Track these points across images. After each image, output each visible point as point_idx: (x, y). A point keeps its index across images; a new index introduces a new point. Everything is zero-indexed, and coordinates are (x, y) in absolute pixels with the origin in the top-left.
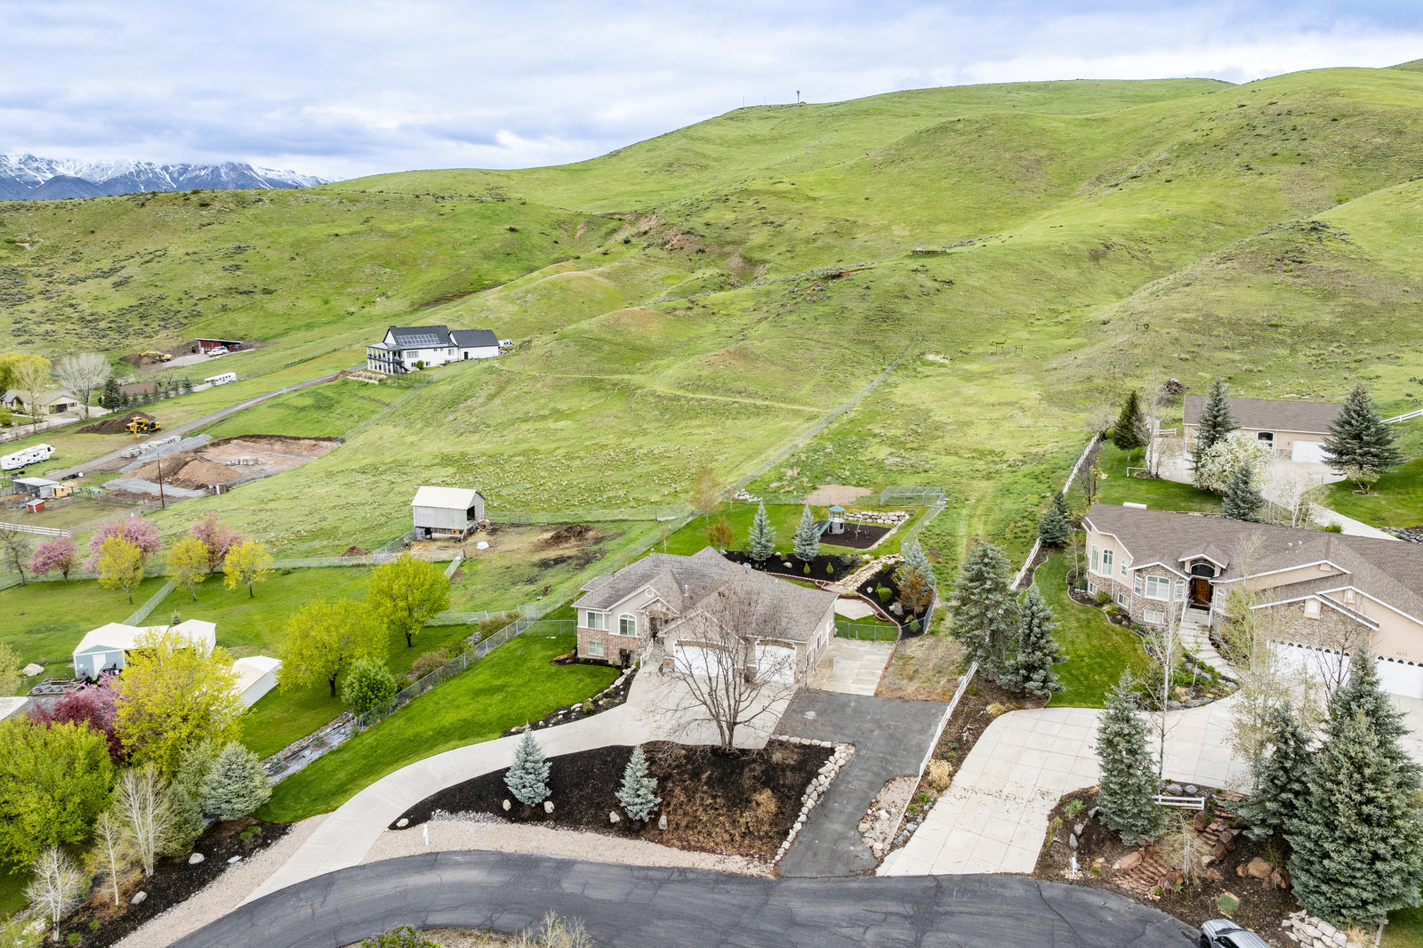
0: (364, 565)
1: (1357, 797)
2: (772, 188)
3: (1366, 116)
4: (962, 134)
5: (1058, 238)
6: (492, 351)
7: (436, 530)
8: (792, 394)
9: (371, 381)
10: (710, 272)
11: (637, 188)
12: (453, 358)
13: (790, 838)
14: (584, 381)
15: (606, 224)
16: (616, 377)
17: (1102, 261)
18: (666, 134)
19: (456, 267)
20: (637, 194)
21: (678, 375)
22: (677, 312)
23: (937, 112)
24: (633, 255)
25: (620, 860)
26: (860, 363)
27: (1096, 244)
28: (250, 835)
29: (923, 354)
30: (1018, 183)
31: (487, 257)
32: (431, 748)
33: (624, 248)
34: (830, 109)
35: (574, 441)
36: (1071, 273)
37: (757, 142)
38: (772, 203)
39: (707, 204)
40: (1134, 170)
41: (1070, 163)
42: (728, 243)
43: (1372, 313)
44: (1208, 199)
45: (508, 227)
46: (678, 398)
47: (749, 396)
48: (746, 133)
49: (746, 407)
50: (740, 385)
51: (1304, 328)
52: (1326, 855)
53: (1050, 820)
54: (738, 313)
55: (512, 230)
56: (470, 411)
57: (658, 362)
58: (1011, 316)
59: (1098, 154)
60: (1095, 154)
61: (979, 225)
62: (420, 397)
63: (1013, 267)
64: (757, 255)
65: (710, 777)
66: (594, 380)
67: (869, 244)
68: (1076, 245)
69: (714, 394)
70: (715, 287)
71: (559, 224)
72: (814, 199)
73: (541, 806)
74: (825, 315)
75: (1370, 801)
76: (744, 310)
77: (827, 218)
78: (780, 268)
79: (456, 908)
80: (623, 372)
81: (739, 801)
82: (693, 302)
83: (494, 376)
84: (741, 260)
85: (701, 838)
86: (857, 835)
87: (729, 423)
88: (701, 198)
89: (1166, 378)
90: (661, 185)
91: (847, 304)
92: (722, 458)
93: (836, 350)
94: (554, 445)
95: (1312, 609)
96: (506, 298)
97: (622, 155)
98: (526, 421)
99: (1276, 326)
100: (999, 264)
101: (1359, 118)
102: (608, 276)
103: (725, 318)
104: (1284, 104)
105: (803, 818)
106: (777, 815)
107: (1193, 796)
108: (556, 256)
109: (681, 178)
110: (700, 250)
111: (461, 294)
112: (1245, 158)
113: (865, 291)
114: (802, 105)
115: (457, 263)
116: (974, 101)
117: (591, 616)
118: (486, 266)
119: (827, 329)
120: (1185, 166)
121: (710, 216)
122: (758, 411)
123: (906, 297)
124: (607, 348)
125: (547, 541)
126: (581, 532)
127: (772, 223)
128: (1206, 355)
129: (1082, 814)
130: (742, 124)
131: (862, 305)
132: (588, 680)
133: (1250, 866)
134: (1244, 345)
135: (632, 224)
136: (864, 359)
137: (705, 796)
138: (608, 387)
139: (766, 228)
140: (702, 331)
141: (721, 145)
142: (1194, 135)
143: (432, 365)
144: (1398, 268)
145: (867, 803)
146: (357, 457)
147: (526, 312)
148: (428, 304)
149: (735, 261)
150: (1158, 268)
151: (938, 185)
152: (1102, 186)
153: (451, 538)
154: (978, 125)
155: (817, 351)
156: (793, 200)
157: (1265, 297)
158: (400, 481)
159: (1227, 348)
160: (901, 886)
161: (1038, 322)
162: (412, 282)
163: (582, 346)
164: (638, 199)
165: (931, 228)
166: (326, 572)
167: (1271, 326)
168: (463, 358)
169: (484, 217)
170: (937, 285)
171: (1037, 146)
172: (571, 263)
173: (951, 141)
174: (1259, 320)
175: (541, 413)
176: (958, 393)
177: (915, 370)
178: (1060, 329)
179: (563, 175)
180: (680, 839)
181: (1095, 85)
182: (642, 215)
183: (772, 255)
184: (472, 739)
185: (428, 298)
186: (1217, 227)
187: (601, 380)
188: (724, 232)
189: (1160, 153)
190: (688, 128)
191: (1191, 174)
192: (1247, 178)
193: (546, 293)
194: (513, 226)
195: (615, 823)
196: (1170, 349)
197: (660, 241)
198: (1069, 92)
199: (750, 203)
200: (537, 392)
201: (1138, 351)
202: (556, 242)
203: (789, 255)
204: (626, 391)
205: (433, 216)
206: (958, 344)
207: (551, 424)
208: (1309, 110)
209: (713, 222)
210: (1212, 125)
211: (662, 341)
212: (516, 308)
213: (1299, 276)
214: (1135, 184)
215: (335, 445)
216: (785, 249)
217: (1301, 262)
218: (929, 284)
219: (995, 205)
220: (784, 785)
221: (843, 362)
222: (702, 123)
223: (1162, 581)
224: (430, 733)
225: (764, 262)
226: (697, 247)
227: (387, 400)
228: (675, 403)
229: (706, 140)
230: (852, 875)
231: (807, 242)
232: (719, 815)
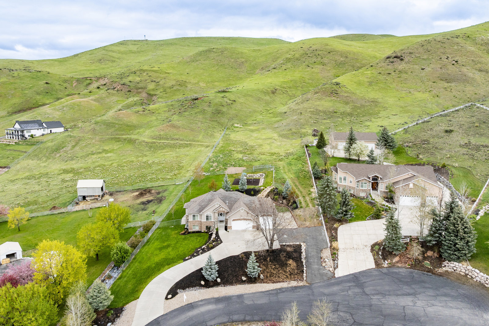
0: (64, 213)
1: (463, 227)
2: (152, 69)
3: (337, 52)
4: (216, 53)
5: (261, 87)
6: (61, 130)
7: (88, 196)
8: (197, 139)
9: (10, 143)
10: (136, 99)
11: (88, 68)
12: (45, 132)
13: (305, 272)
14: (112, 139)
15: (86, 82)
16: (124, 137)
17: (275, 94)
18: (96, 49)
19: (25, 98)
20: (89, 70)
21: (151, 135)
22: (140, 112)
23: (195, 45)
24: (102, 92)
25: (257, 291)
26: (215, 128)
27: (272, 88)
28: (110, 314)
29: (233, 124)
30: (238, 69)
31: (38, 94)
32: (159, 270)
33: (98, 90)
34: (158, 42)
35: (118, 160)
36: (267, 98)
37: (133, 53)
38: (154, 75)
39: (128, 74)
40: (273, 66)
41: (252, 63)
42: (140, 88)
43: (359, 108)
44: (299, 75)
45: (45, 82)
46: (155, 143)
47: (181, 140)
48: (128, 50)
49: (182, 144)
50: (177, 137)
51: (343, 112)
52: (456, 244)
53: (372, 252)
54: (163, 112)
55: (47, 83)
56: (66, 152)
57: (138, 130)
58: (255, 111)
59: (260, 61)
60: (259, 61)
61: (228, 83)
62: (40, 148)
63: (250, 96)
64: (152, 93)
65: (270, 259)
66: (116, 138)
67: (193, 89)
68: (267, 89)
69: (168, 140)
70: (140, 104)
71: (65, 81)
72: (168, 73)
73: (216, 280)
74: (199, 112)
75: (466, 227)
76: (165, 111)
77: (175, 80)
78: (162, 97)
79: (215, 318)
80: (126, 135)
81: (283, 265)
82: (144, 109)
83: (73, 138)
84: (146, 94)
85: (277, 279)
86: (323, 268)
87: (177, 150)
88: (124, 72)
89: (313, 129)
90: (98, 67)
91: (205, 108)
92: (184, 162)
93: (206, 124)
94: (110, 163)
95: (411, 186)
96: (55, 109)
97: (79, 56)
98: (93, 154)
99: (336, 112)
100: (247, 94)
101: (335, 53)
102: (95, 100)
103: (158, 114)
104: (314, 47)
105: (305, 266)
106: (297, 266)
107: (404, 239)
108: (67, 93)
109: (105, 65)
110: (129, 91)
111: (30, 109)
112: (307, 63)
113: (210, 104)
114: (146, 40)
115: (25, 96)
116: (207, 42)
117: (194, 216)
118: (38, 97)
119: (201, 117)
120: (289, 65)
121: (130, 78)
122: (187, 146)
123: (223, 106)
124: (117, 126)
125: (137, 196)
126: (149, 191)
127: (155, 81)
128: (320, 121)
129: (379, 249)
130: (126, 46)
131: (210, 108)
132: (199, 238)
133: (428, 253)
134: (329, 118)
135: (97, 81)
136: (216, 126)
137: (272, 265)
138: (122, 140)
139: (153, 83)
140: (151, 119)
141: (119, 53)
142: (290, 56)
143: (37, 136)
144: (362, 95)
145: (320, 258)
146: (20, 173)
147: (65, 114)
148: (16, 113)
149: (144, 95)
150: (291, 96)
151: (211, 69)
152: (264, 71)
153: (94, 199)
154: (221, 50)
155: (199, 124)
156: (161, 73)
157: (330, 104)
158: (51, 180)
159: (325, 119)
160: (345, 278)
161: (263, 113)
162: (6, 104)
163: (107, 126)
164: (90, 72)
165: (213, 84)
166: (48, 217)
167: (335, 112)
168: (50, 132)
169: (33, 78)
170: (231, 102)
171: (241, 58)
172: (76, 96)
173: (212, 55)
174: (331, 111)
175: (99, 151)
176: (252, 136)
177: (233, 129)
178: (271, 115)
179: (56, 63)
180: (270, 280)
181: (245, 39)
182: (100, 78)
183: (158, 92)
184: (173, 264)
185: (15, 110)
186: (304, 84)
187: (119, 138)
188: (137, 84)
189: (280, 61)
190: (105, 47)
191: (292, 68)
192: (309, 69)
193: (72, 107)
194: (47, 82)
195: (245, 280)
196: (310, 120)
197: (112, 87)
198: (237, 41)
199: (145, 74)
200: (93, 143)
201: (302, 121)
202: (66, 88)
203: (164, 92)
204: (131, 141)
205: (10, 78)
206: (243, 121)
207: (104, 155)
208: (322, 50)
209: (132, 81)
210: (294, 53)
211: (137, 123)
212: (60, 113)
213: (338, 98)
214: (275, 70)
215: (6, 170)
216: (162, 90)
217: (337, 94)
218: (229, 101)
219: (232, 76)
220: (295, 257)
221: (209, 128)
222: (110, 45)
223: (365, 183)
224: (154, 265)
225: (155, 95)
226: (128, 90)
227: (24, 150)
228: (154, 144)
229: (113, 52)
230: (329, 279)
231: (170, 88)
232: (279, 270)
